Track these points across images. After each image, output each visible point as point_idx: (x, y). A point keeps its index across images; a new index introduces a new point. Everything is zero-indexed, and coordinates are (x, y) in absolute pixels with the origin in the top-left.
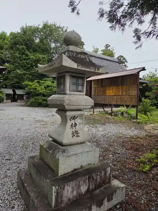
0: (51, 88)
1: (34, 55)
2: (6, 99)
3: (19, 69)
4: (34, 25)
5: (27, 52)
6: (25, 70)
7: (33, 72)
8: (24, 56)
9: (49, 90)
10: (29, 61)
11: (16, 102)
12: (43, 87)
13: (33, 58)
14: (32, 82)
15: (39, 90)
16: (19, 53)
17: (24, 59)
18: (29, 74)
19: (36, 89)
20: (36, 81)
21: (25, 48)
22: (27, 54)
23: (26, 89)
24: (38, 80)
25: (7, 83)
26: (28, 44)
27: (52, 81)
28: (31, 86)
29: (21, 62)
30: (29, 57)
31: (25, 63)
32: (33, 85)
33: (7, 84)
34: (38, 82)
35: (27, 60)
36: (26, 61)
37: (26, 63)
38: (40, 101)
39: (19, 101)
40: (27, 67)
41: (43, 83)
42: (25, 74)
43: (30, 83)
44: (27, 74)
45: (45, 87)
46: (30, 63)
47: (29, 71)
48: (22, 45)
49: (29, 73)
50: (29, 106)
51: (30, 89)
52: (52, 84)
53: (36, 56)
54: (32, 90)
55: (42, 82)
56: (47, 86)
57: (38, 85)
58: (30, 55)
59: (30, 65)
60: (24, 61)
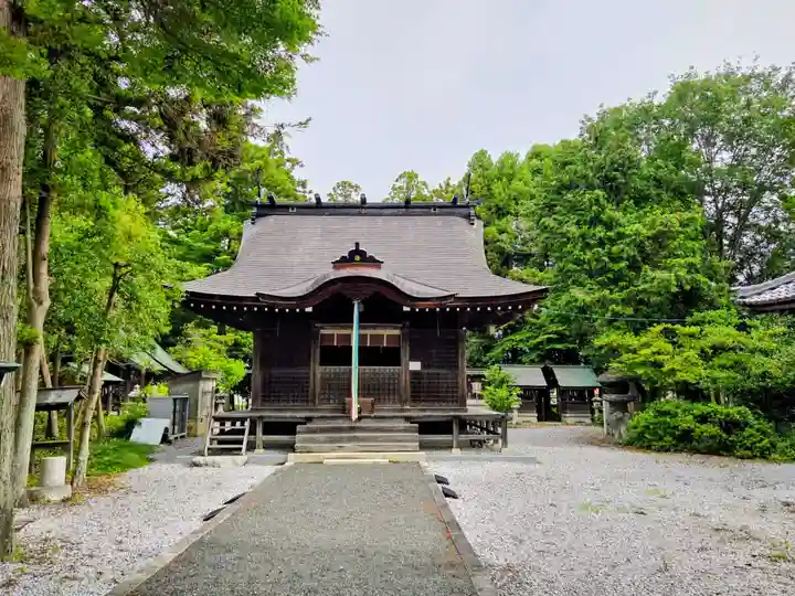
0: (732, 355)
1: (639, 219)
2: (520, 410)
3: (581, 285)
4: (629, 99)
5: (611, 212)
6: (603, 285)
7: (641, 292)
8: (600, 231)
9: (723, 367)
10: (622, 246)
11: (560, 420)
12: (692, 354)
13: (637, 233)
14: (637, 334)
15: (673, 372)
16: (578, 223)
17: (601, 243)
18: (625, 302)
19: (658, 365)
20: (659, 328)
21: (601, 200)
22: (611, 219)
23: (615, 365)
24: (667, 323)
25: (521, 340)
26: (615, 179)
27: (736, 320)
28: (635, 352)
29: (589, 255)
30: (621, 230)
31: (606, 259)
32: (647, 345)
33: (521, 345)
34: (668, 334)
35: (613, 242)
36: (610, 249)
37: (609, 254)
38: (686, 422)
39: (569, 418)
40: (610, 270)
41: (692, 336)
42: (603, 303)
43: (631, 340)
44: (614, 301)
45: (703, 355)
46: (625, 256)
47: (622, 289)
48: (591, 187)
49: (624, 294)
50: (629, 444)
51: (631, 367)
52: (742, 339)
53: (654, 221)
54: (640, 371)
55: (687, 330)
56: (711, 348)
57: (670, 347)
58: (622, 221)
59: (623, 264)
60: (600, 249)
